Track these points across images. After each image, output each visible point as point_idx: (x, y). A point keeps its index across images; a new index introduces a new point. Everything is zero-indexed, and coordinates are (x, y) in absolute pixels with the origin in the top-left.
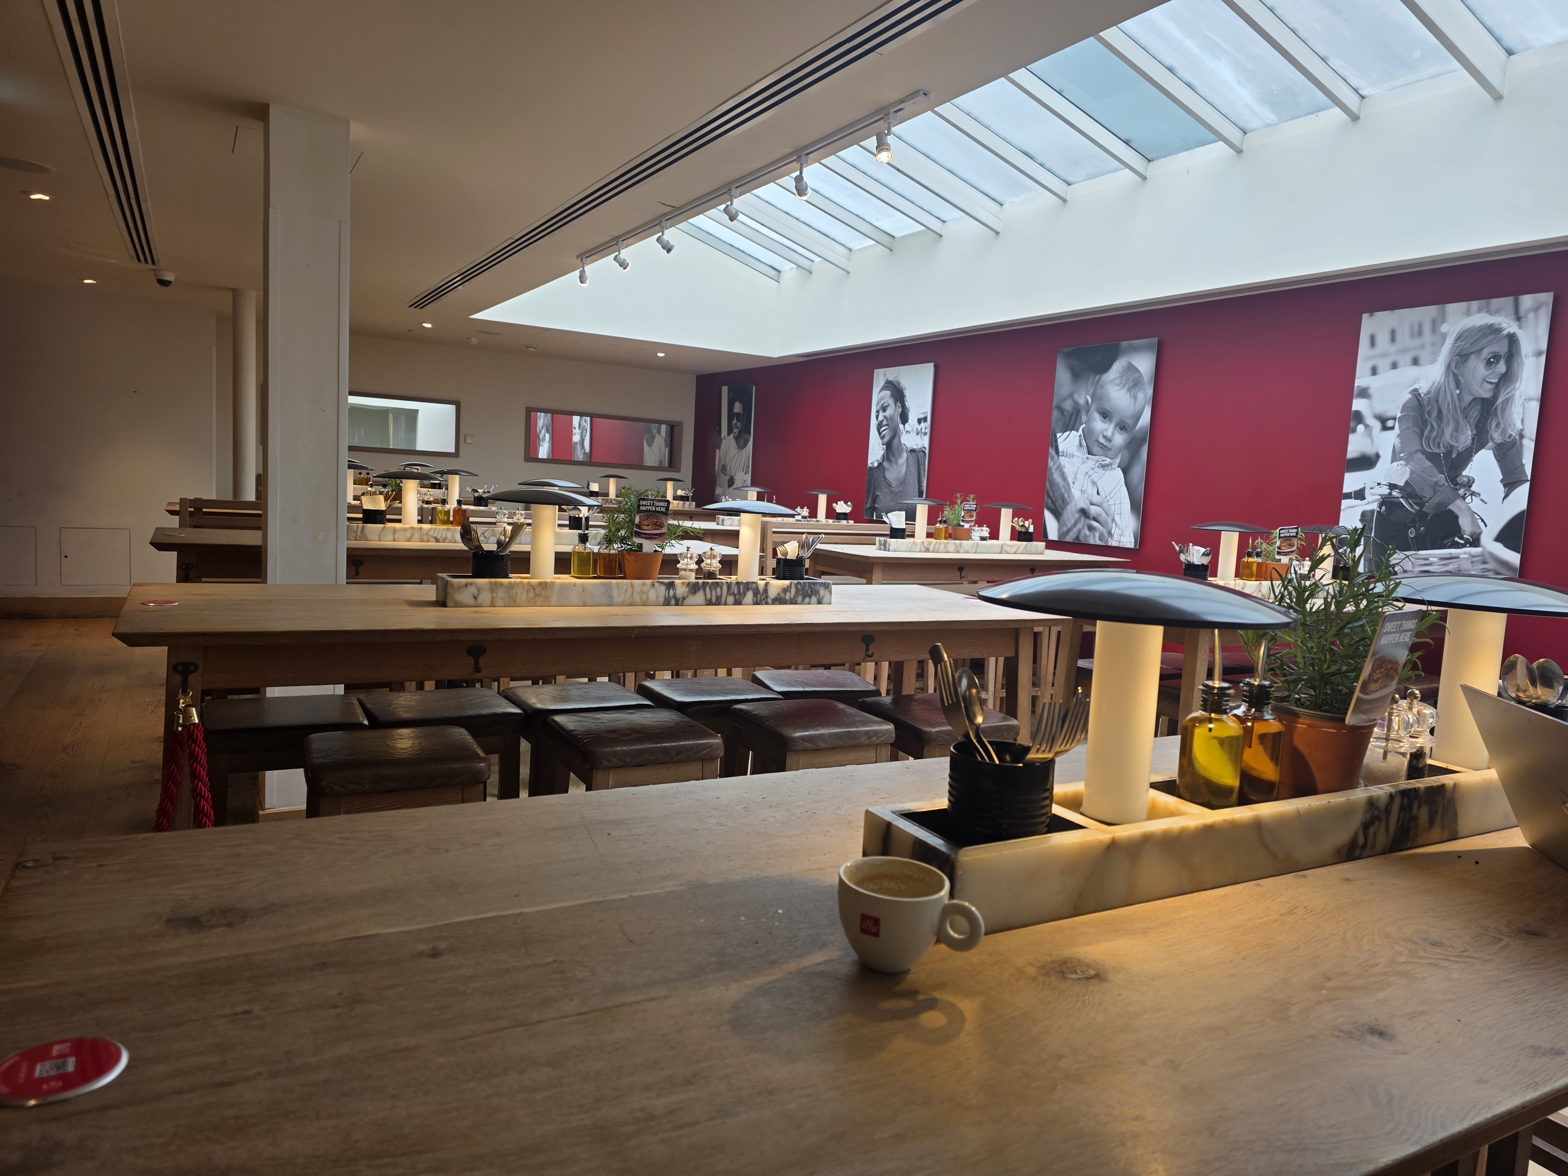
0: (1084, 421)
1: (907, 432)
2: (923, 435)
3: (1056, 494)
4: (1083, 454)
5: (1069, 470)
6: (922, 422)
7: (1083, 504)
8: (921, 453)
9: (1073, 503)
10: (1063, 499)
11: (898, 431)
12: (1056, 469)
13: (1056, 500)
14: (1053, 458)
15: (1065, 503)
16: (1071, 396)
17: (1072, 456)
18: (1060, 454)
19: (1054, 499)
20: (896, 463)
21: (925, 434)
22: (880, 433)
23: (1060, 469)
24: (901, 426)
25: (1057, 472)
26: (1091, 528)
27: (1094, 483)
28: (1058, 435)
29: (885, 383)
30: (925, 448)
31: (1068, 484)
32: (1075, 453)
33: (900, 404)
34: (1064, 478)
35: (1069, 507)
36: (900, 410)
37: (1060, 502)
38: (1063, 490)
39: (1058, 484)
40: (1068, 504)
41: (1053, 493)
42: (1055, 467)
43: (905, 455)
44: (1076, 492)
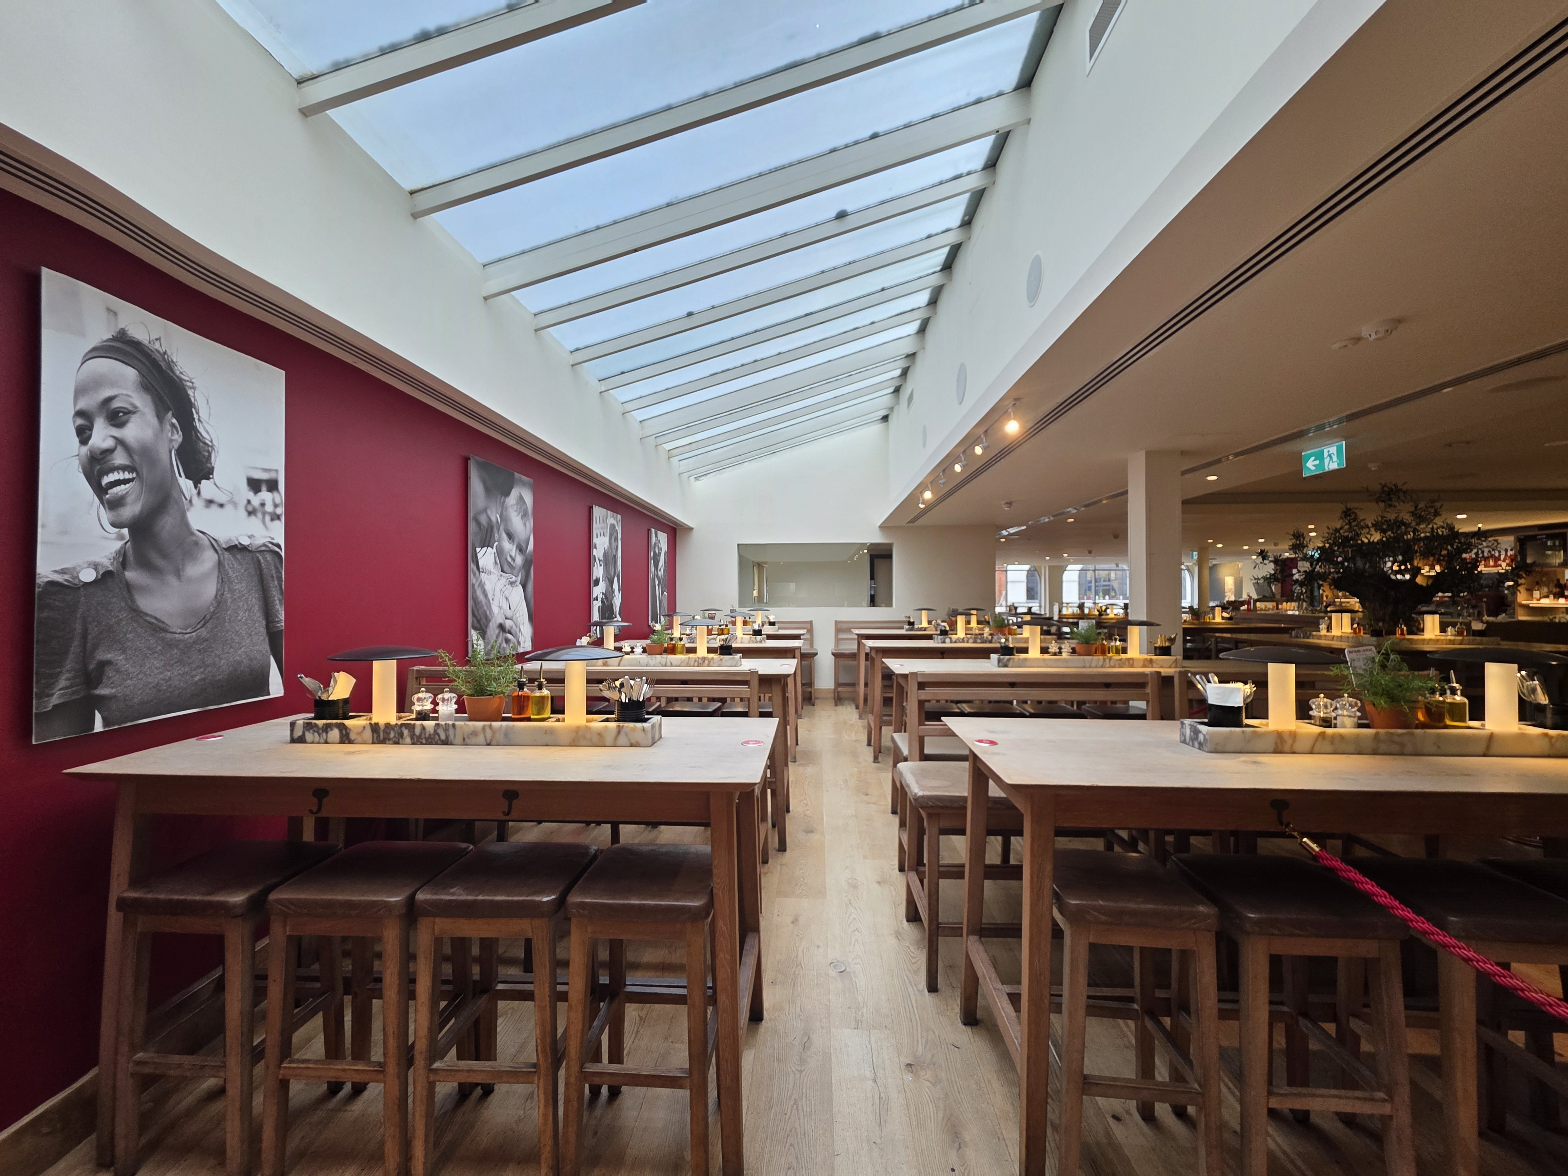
0: (496, 539)
1: (210, 502)
3: (480, 612)
4: (496, 571)
5: (488, 587)
7: (500, 619)
9: (493, 620)
10: (486, 617)
11: (175, 494)
12: (479, 586)
13: (481, 619)
14: (475, 574)
15: (488, 620)
16: (485, 510)
17: (490, 573)
18: (481, 570)
19: (479, 618)
20: (178, 573)
23: (482, 585)
24: (186, 484)
25: (480, 588)
26: (507, 641)
27: (507, 599)
28: (478, 549)
31: (489, 601)
32: (492, 570)
33: (174, 421)
34: (486, 596)
35: (491, 624)
36: (178, 438)
37: (484, 620)
38: (485, 608)
39: (481, 602)
40: (490, 621)
41: (478, 611)
42: (478, 583)
43: (209, 559)
44: (495, 609)
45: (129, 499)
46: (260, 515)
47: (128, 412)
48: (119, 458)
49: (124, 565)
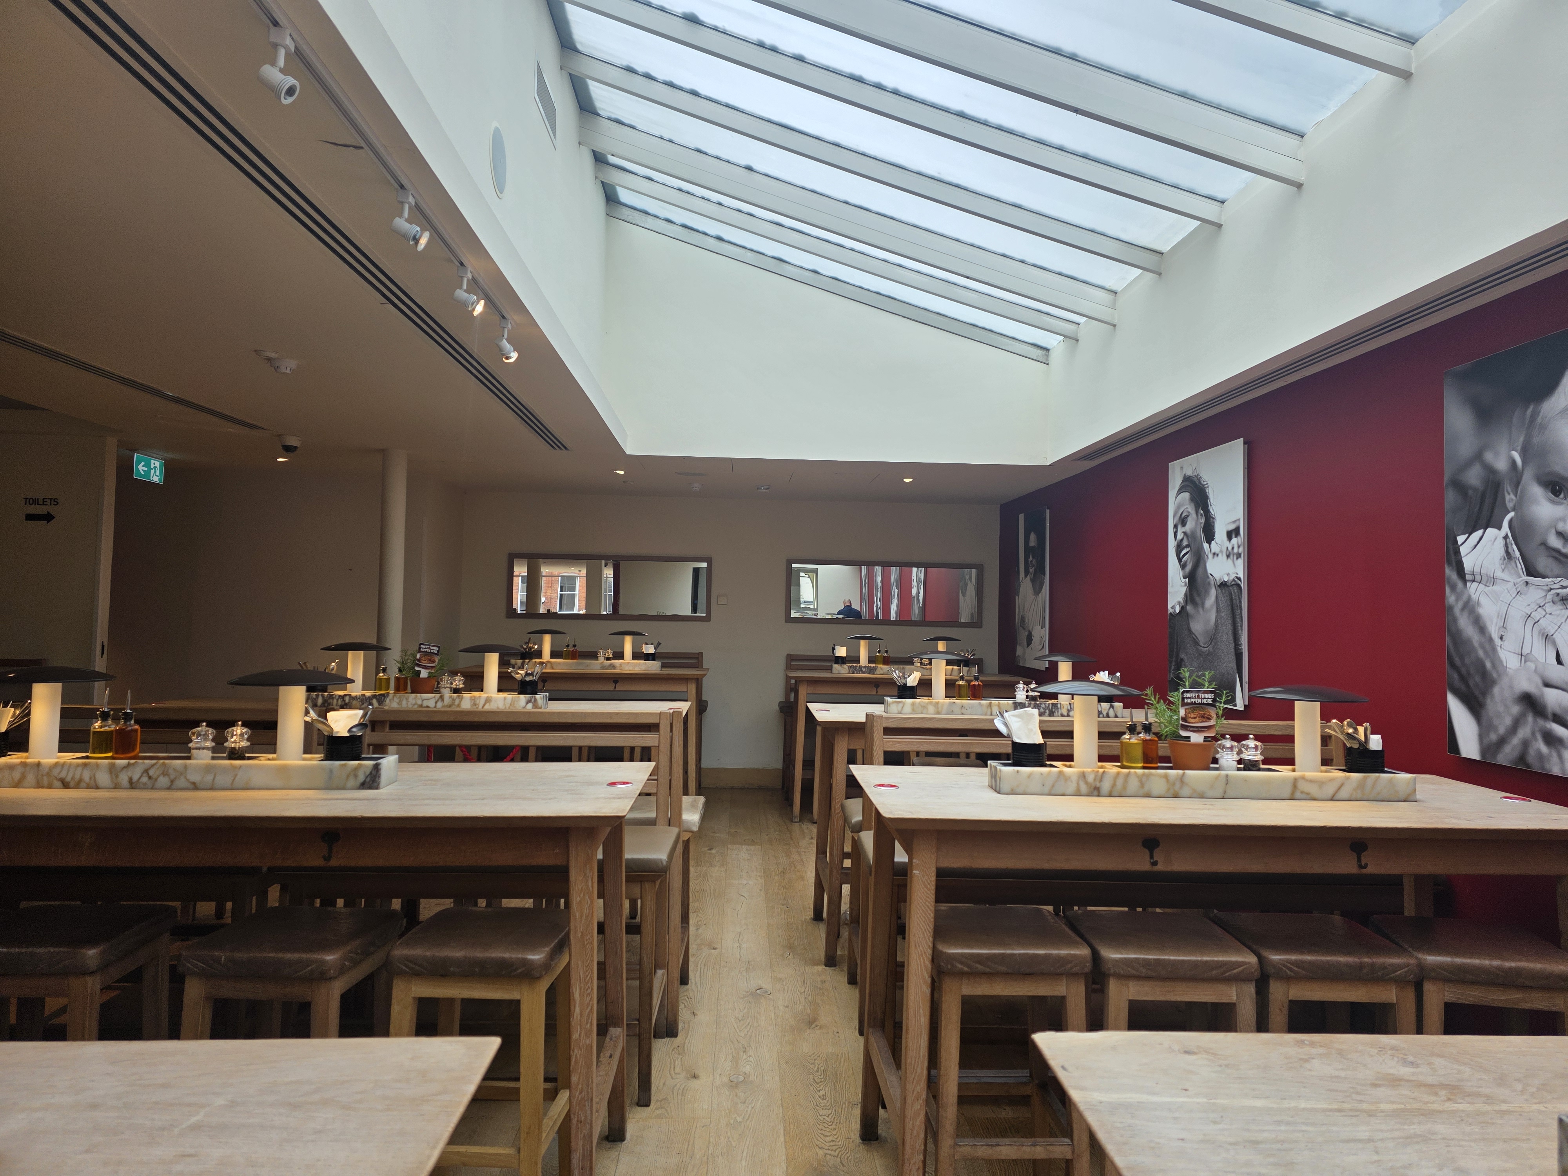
0: (1510, 505)
1: (1214, 554)
2: (1235, 557)
3: (1467, 661)
4: (1515, 576)
5: (1488, 609)
6: (1233, 536)
7: (1527, 684)
8: (1236, 589)
9: (1504, 682)
10: (1484, 673)
11: (1202, 554)
12: (1463, 609)
13: (1469, 674)
14: (1453, 588)
15: (1487, 680)
16: (1478, 456)
17: (1493, 580)
18: (1468, 577)
19: (1463, 671)
20: (1203, 604)
21: (1239, 556)
22: (1180, 560)
23: (1470, 607)
24: (1206, 545)
25: (1465, 614)
26: (1551, 739)
27: (1547, 638)
28: (1460, 539)
29: (1183, 481)
30: (1239, 579)
31: (1491, 640)
32: (1499, 574)
33: (1202, 512)
34: (1482, 629)
35: (1496, 690)
36: (1203, 521)
37: (1478, 679)
38: (1481, 653)
39: (1469, 641)
40: (1493, 683)
41: (1462, 658)
42: (1460, 604)
43: (1213, 592)
44: (1508, 658)
45: (1188, 563)
46: (1231, 556)
47: (1187, 517)
48: (1185, 543)
49: (1186, 601)
